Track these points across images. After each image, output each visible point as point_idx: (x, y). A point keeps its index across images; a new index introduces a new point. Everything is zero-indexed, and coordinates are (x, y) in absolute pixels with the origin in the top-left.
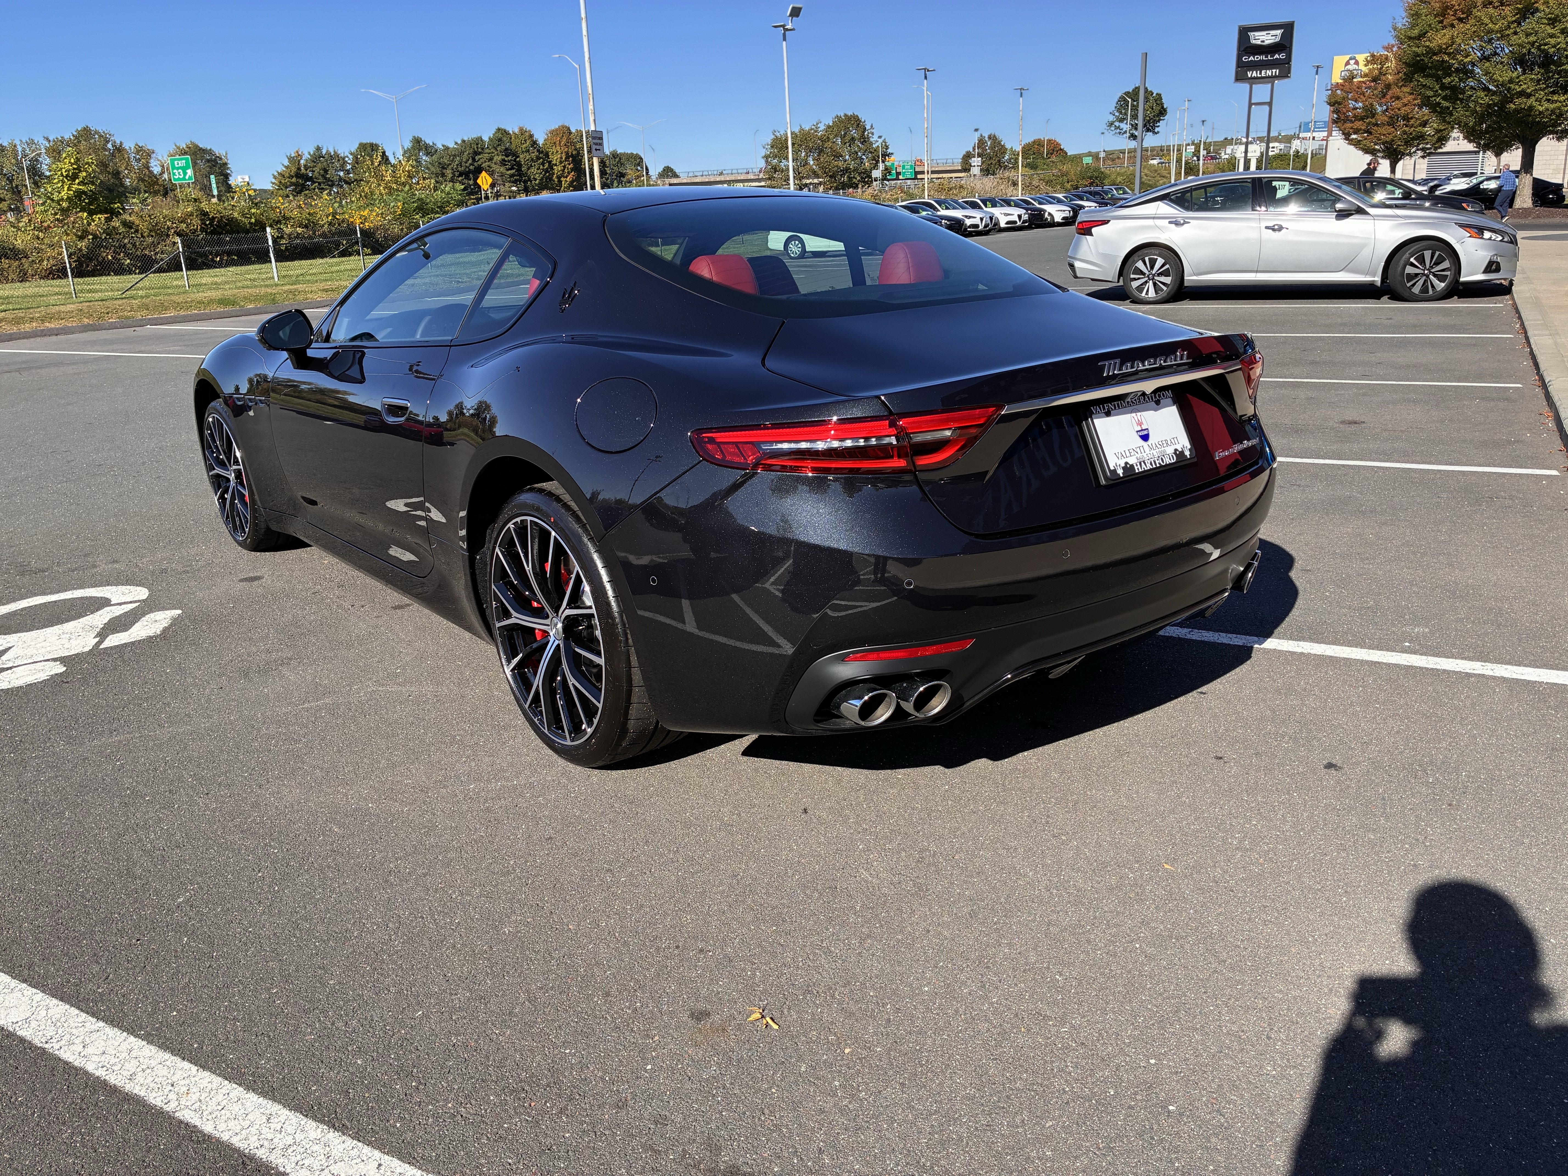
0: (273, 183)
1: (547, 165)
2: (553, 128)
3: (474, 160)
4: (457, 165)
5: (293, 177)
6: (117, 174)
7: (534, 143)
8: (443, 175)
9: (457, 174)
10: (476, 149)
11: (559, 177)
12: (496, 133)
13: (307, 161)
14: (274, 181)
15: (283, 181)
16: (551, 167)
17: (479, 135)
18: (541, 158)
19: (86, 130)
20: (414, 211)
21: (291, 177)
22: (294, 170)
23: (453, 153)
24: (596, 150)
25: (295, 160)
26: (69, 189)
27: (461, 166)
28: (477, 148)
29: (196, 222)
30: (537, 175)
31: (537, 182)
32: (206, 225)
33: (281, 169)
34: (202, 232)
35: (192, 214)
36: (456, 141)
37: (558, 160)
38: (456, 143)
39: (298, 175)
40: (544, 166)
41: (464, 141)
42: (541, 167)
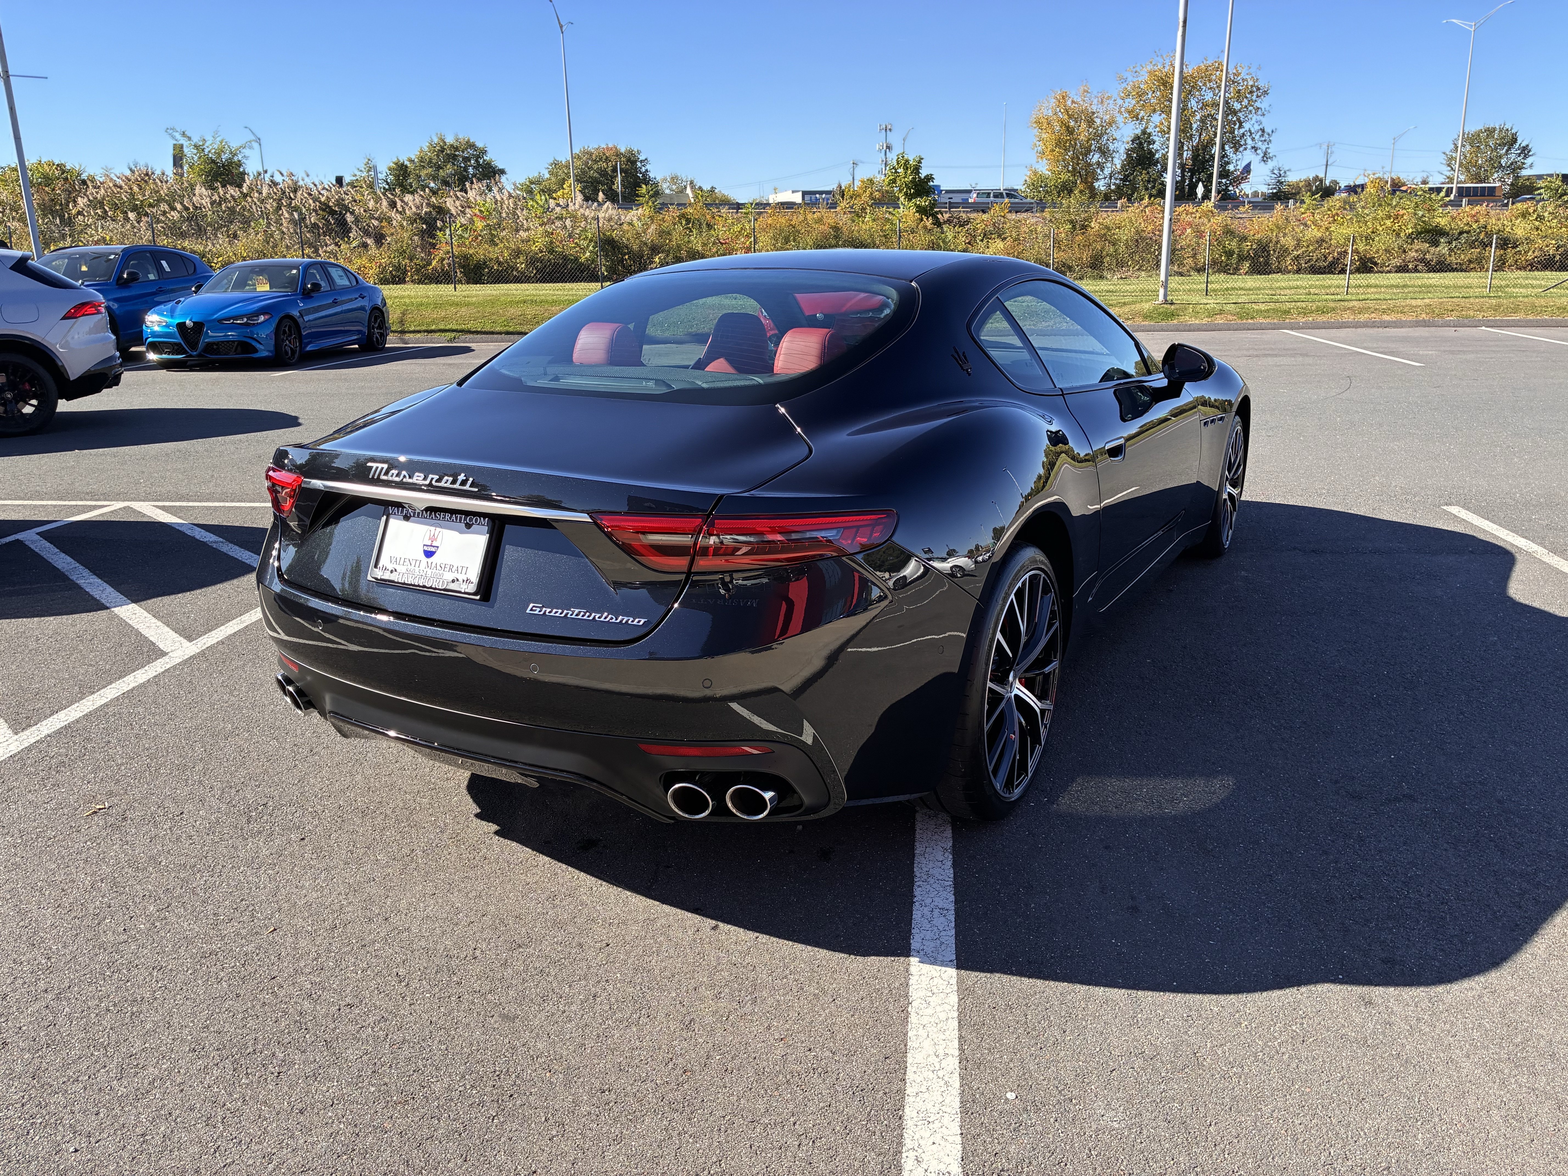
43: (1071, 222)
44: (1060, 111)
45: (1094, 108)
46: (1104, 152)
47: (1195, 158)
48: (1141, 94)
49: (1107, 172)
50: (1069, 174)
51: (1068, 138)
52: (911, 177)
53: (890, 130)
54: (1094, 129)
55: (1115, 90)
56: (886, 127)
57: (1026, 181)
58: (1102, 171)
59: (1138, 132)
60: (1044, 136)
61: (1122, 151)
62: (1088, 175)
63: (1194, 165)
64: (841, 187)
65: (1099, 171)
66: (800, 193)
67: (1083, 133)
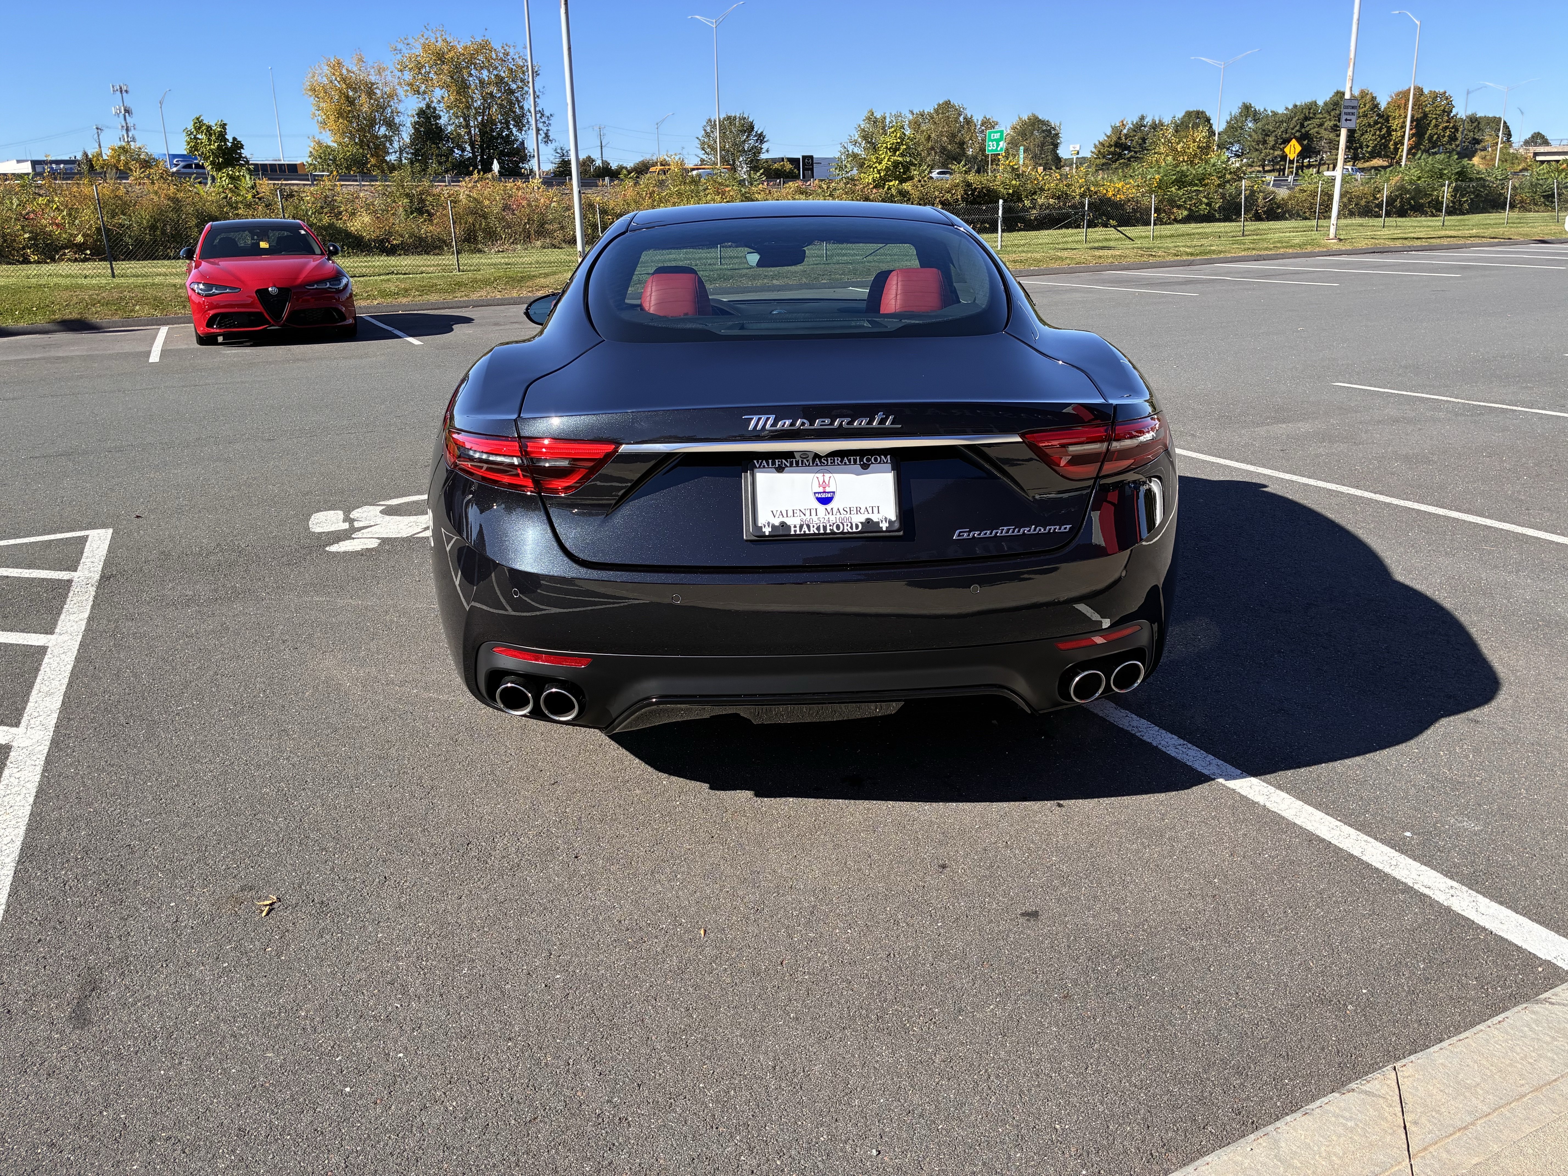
0: (1092, 153)
1: (1384, 131)
2: (1400, 90)
3: (1302, 126)
4: (1282, 132)
5: (1112, 146)
6: (962, 144)
7: (1376, 106)
8: (1265, 142)
9: (1280, 141)
10: (1307, 114)
11: (1396, 144)
12: (1333, 96)
13: (1129, 129)
14: (1094, 150)
15: (1102, 151)
16: (1389, 133)
17: (1314, 100)
18: (1379, 123)
19: (948, 103)
20: (1173, 183)
21: (1110, 146)
22: (1114, 139)
23: (1281, 119)
24: (1346, 120)
25: (1116, 130)
26: (888, 160)
27: (1286, 133)
28: (1309, 113)
29: (960, 192)
30: (1371, 142)
31: (1369, 150)
32: (968, 195)
33: (1102, 138)
34: (963, 201)
35: (957, 185)
36: (1287, 106)
37: (1399, 125)
38: (1287, 109)
39: (1117, 144)
40: (1381, 132)
41: (1295, 106)
42: (1378, 133)
43: (407, 195)
44: (336, 79)
45: (373, 78)
46: (390, 124)
47: (483, 133)
48: (419, 67)
49: (396, 145)
50: (358, 147)
51: (350, 108)
52: (216, 144)
53: (126, 91)
54: (376, 100)
55: (391, 62)
56: (121, 88)
57: (311, 152)
58: (391, 145)
59: (423, 105)
60: (322, 105)
61: (409, 125)
62: (379, 148)
63: (482, 141)
64: (87, 156)
65: (388, 145)
66: (29, 163)
67: (364, 104)
